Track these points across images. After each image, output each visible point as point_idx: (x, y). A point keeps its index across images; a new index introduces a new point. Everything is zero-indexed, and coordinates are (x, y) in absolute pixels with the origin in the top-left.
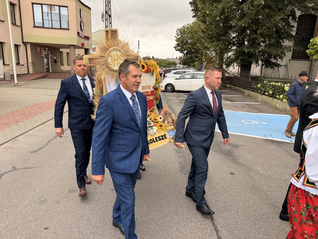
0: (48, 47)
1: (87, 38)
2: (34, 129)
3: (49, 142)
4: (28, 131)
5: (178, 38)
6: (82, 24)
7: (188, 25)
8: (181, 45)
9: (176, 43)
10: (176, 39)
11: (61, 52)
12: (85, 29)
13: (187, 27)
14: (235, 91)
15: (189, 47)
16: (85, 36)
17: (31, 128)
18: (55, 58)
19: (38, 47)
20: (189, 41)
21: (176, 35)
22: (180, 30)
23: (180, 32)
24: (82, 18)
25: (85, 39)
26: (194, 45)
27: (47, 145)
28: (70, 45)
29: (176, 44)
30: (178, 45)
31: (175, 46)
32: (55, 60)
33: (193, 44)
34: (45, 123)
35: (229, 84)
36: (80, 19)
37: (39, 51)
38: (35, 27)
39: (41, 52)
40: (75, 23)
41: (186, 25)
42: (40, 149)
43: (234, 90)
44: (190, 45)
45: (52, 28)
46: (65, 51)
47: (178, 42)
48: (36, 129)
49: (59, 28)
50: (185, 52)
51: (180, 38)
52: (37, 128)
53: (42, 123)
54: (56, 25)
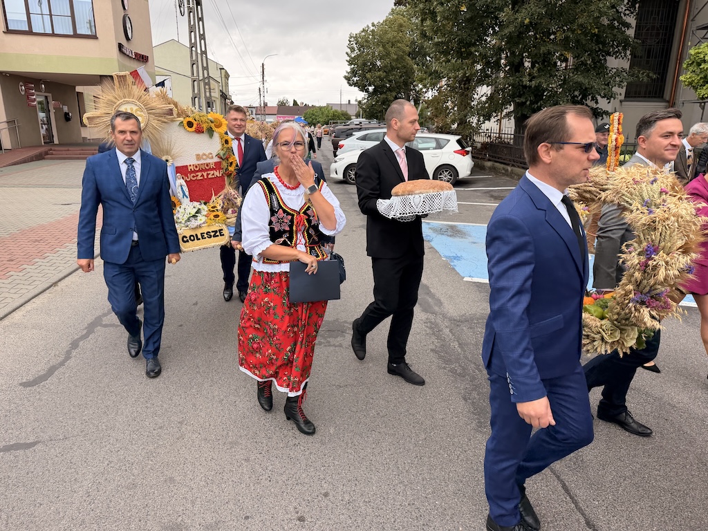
0: (46, 83)
1: (143, 59)
2: (28, 307)
3: (75, 345)
4: (10, 313)
5: (353, 56)
6: (128, 25)
7: (373, 25)
8: (360, 73)
9: (348, 68)
10: (348, 59)
11: (80, 95)
12: (136, 36)
13: (373, 31)
14: (507, 175)
15: (379, 77)
16: (136, 54)
17: (17, 304)
18: (66, 109)
19: (21, 83)
20: (379, 63)
21: (349, 51)
22: (356, 38)
23: (356, 44)
24: (126, 8)
25: (138, 60)
26: (390, 71)
27: (68, 356)
28: (100, 76)
29: (349, 70)
30: (354, 73)
31: (347, 75)
32: (66, 114)
33: (388, 70)
34: (55, 284)
35: (489, 160)
36: (122, 13)
37: (23, 93)
38: (8, 31)
39: (28, 95)
40: (111, 21)
41: (370, 25)
42: (51, 371)
43: (504, 174)
44: (381, 73)
45: (53, 35)
46: (87, 91)
47: (353, 66)
48: (34, 305)
49: (72, 34)
50: (371, 89)
51: (358, 56)
52: (34, 300)
53: (47, 285)
54: (63, 27)
